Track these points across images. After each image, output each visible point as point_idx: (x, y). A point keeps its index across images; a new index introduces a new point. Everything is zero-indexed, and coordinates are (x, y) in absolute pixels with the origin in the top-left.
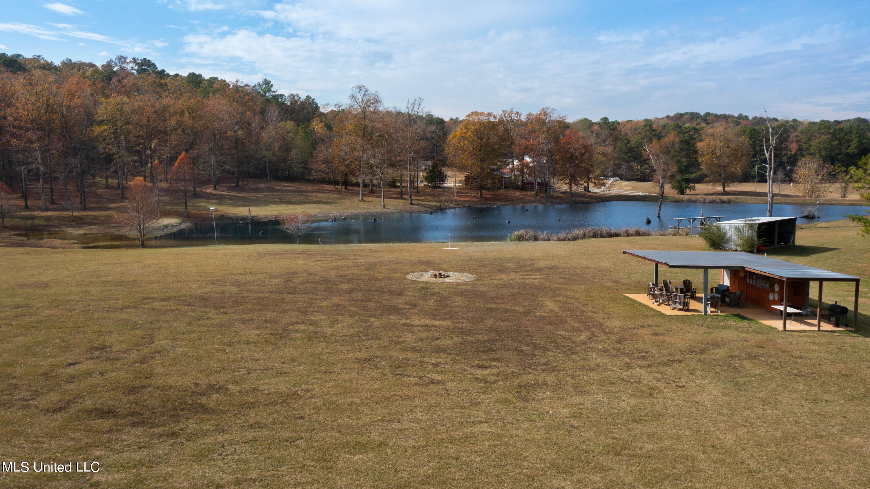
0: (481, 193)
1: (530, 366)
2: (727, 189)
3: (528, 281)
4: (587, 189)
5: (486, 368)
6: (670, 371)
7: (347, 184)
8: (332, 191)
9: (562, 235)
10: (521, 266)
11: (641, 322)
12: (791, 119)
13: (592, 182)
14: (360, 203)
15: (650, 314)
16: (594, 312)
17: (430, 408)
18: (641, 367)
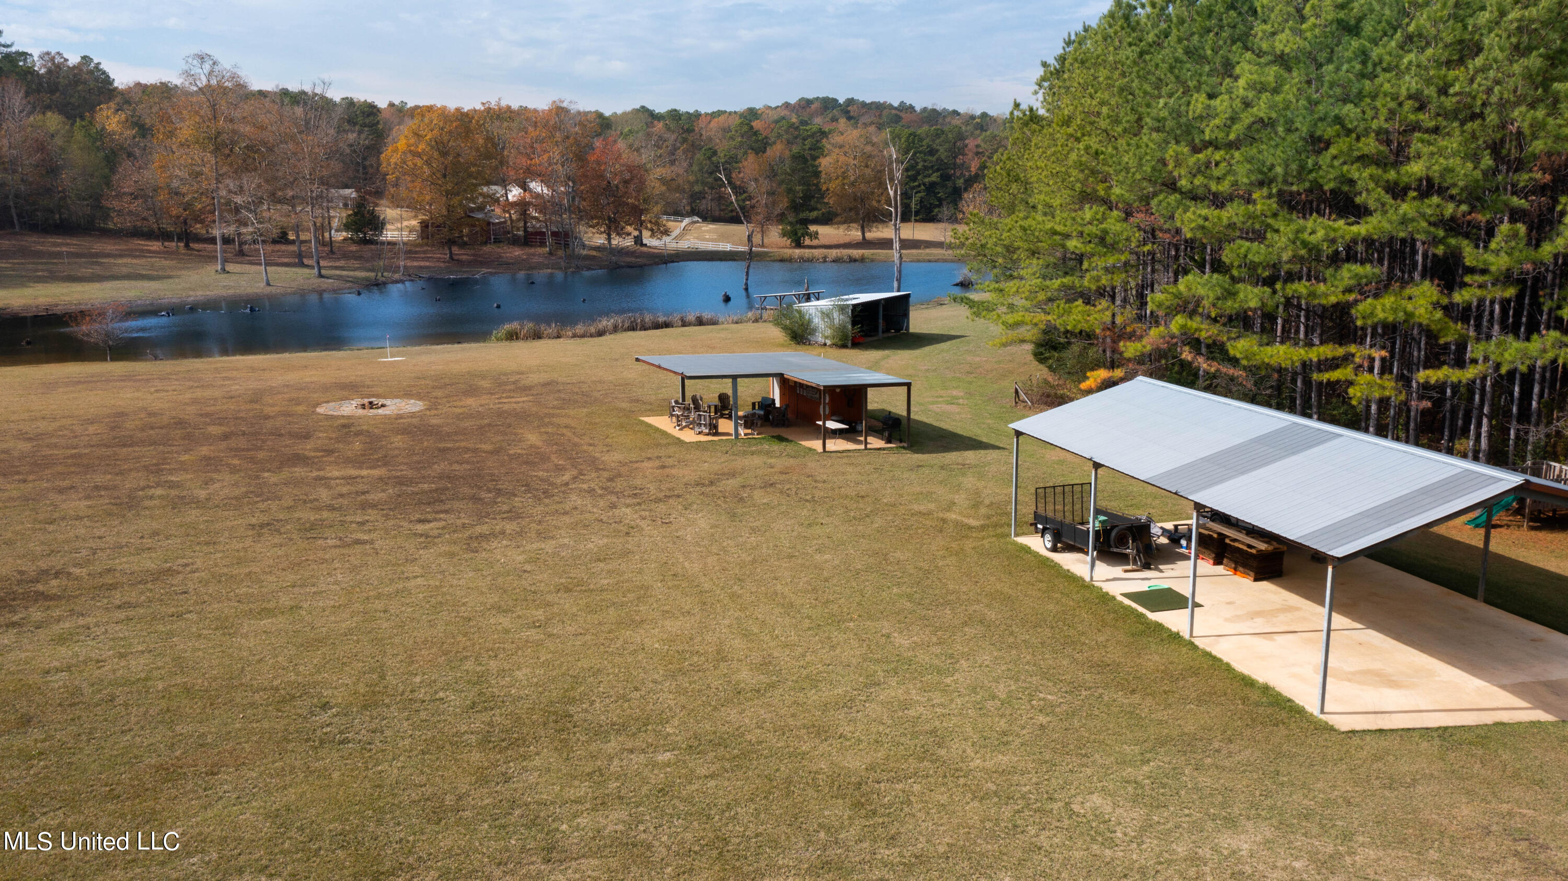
0: (451, 253)
1: (488, 515)
2: (869, 235)
3: (506, 407)
4: (638, 240)
5: (429, 521)
6: (662, 508)
7: (187, 237)
8: (158, 253)
9: (580, 329)
10: (500, 385)
11: (650, 453)
12: (978, 113)
13: (646, 228)
14: (218, 276)
15: (664, 442)
16: (591, 445)
17: (354, 569)
18: (628, 506)
